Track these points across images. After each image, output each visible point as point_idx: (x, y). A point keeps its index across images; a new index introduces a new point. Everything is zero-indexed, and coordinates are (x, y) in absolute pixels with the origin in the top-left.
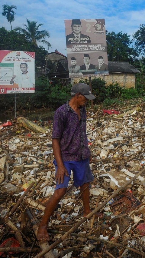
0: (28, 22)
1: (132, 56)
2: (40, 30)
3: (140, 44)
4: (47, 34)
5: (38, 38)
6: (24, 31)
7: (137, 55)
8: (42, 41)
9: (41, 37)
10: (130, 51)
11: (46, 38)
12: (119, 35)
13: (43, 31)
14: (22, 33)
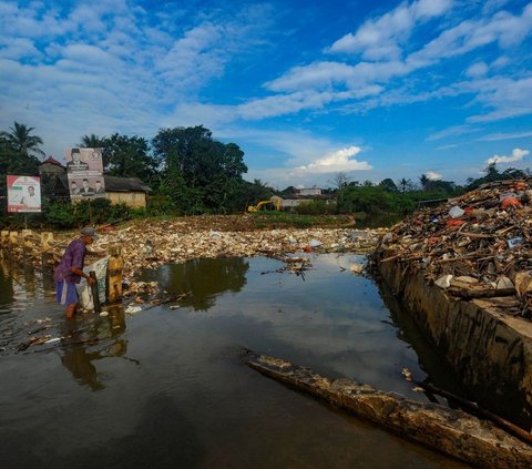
0: (17, 125)
1: (150, 167)
2: (31, 134)
3: (160, 152)
4: (40, 142)
5: (29, 146)
6: (11, 136)
7: (157, 165)
8: (34, 149)
9: (32, 144)
10: (148, 160)
11: (39, 146)
12: (133, 140)
13: (34, 137)
14: (8, 139)
